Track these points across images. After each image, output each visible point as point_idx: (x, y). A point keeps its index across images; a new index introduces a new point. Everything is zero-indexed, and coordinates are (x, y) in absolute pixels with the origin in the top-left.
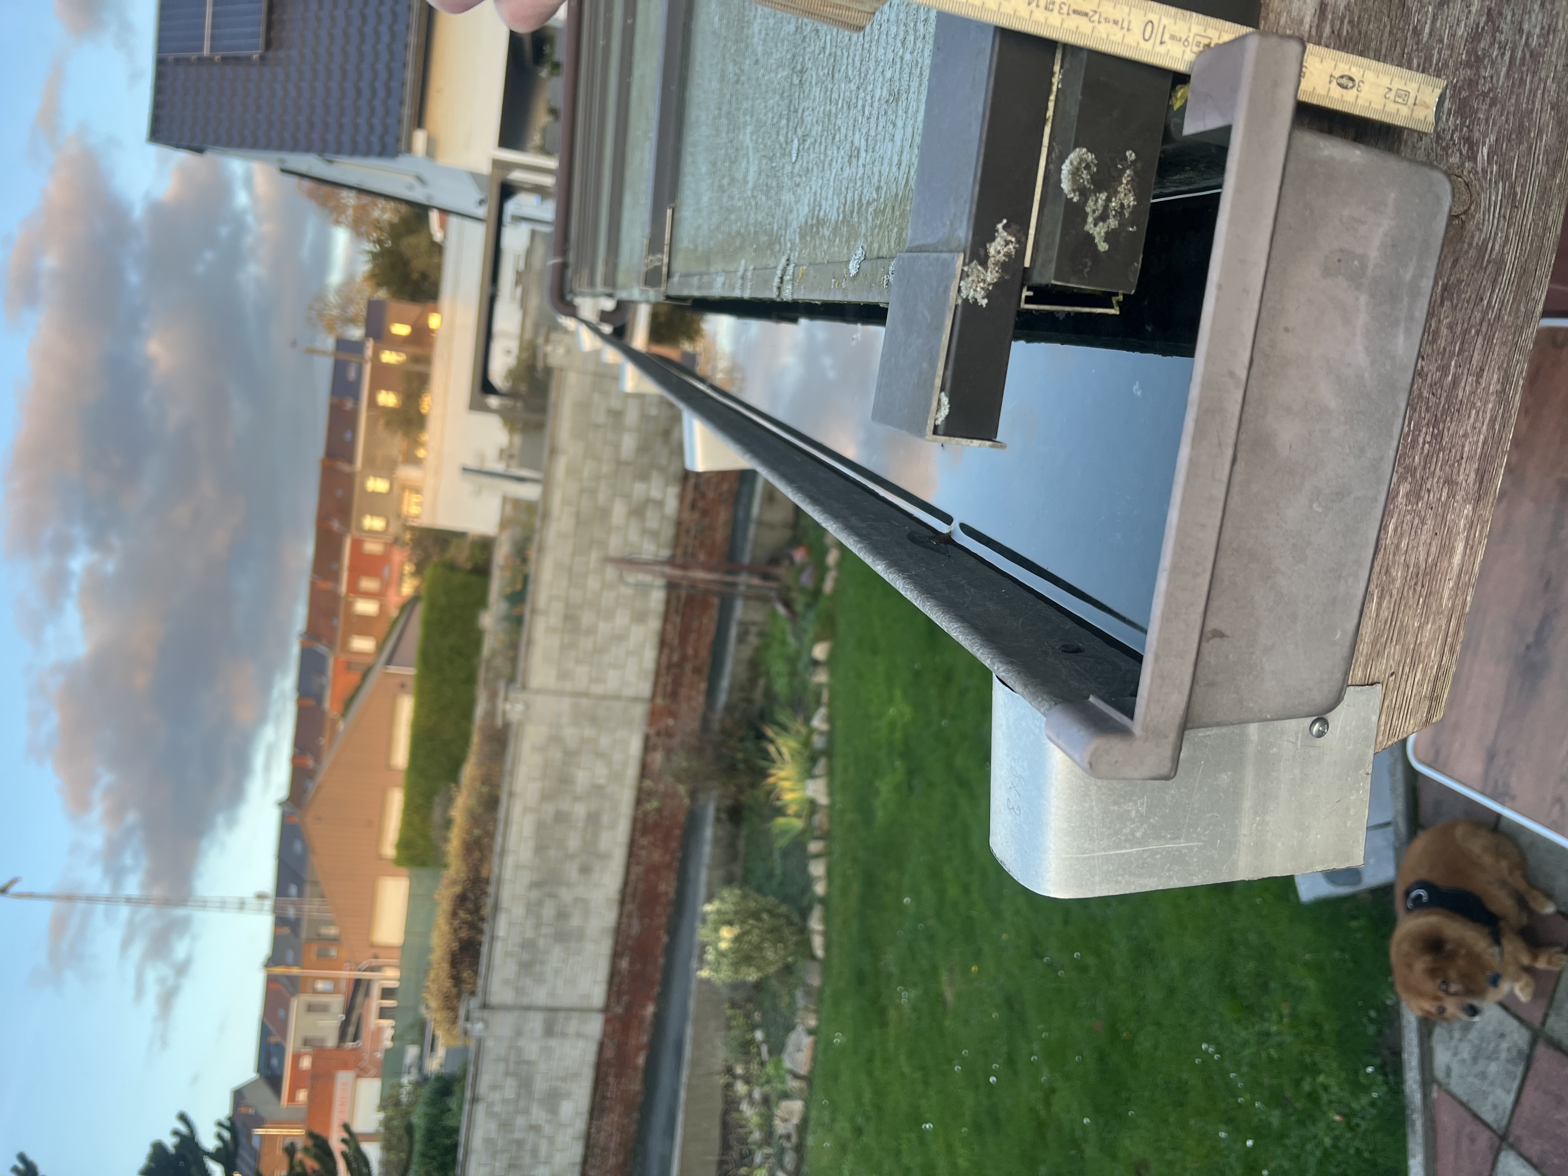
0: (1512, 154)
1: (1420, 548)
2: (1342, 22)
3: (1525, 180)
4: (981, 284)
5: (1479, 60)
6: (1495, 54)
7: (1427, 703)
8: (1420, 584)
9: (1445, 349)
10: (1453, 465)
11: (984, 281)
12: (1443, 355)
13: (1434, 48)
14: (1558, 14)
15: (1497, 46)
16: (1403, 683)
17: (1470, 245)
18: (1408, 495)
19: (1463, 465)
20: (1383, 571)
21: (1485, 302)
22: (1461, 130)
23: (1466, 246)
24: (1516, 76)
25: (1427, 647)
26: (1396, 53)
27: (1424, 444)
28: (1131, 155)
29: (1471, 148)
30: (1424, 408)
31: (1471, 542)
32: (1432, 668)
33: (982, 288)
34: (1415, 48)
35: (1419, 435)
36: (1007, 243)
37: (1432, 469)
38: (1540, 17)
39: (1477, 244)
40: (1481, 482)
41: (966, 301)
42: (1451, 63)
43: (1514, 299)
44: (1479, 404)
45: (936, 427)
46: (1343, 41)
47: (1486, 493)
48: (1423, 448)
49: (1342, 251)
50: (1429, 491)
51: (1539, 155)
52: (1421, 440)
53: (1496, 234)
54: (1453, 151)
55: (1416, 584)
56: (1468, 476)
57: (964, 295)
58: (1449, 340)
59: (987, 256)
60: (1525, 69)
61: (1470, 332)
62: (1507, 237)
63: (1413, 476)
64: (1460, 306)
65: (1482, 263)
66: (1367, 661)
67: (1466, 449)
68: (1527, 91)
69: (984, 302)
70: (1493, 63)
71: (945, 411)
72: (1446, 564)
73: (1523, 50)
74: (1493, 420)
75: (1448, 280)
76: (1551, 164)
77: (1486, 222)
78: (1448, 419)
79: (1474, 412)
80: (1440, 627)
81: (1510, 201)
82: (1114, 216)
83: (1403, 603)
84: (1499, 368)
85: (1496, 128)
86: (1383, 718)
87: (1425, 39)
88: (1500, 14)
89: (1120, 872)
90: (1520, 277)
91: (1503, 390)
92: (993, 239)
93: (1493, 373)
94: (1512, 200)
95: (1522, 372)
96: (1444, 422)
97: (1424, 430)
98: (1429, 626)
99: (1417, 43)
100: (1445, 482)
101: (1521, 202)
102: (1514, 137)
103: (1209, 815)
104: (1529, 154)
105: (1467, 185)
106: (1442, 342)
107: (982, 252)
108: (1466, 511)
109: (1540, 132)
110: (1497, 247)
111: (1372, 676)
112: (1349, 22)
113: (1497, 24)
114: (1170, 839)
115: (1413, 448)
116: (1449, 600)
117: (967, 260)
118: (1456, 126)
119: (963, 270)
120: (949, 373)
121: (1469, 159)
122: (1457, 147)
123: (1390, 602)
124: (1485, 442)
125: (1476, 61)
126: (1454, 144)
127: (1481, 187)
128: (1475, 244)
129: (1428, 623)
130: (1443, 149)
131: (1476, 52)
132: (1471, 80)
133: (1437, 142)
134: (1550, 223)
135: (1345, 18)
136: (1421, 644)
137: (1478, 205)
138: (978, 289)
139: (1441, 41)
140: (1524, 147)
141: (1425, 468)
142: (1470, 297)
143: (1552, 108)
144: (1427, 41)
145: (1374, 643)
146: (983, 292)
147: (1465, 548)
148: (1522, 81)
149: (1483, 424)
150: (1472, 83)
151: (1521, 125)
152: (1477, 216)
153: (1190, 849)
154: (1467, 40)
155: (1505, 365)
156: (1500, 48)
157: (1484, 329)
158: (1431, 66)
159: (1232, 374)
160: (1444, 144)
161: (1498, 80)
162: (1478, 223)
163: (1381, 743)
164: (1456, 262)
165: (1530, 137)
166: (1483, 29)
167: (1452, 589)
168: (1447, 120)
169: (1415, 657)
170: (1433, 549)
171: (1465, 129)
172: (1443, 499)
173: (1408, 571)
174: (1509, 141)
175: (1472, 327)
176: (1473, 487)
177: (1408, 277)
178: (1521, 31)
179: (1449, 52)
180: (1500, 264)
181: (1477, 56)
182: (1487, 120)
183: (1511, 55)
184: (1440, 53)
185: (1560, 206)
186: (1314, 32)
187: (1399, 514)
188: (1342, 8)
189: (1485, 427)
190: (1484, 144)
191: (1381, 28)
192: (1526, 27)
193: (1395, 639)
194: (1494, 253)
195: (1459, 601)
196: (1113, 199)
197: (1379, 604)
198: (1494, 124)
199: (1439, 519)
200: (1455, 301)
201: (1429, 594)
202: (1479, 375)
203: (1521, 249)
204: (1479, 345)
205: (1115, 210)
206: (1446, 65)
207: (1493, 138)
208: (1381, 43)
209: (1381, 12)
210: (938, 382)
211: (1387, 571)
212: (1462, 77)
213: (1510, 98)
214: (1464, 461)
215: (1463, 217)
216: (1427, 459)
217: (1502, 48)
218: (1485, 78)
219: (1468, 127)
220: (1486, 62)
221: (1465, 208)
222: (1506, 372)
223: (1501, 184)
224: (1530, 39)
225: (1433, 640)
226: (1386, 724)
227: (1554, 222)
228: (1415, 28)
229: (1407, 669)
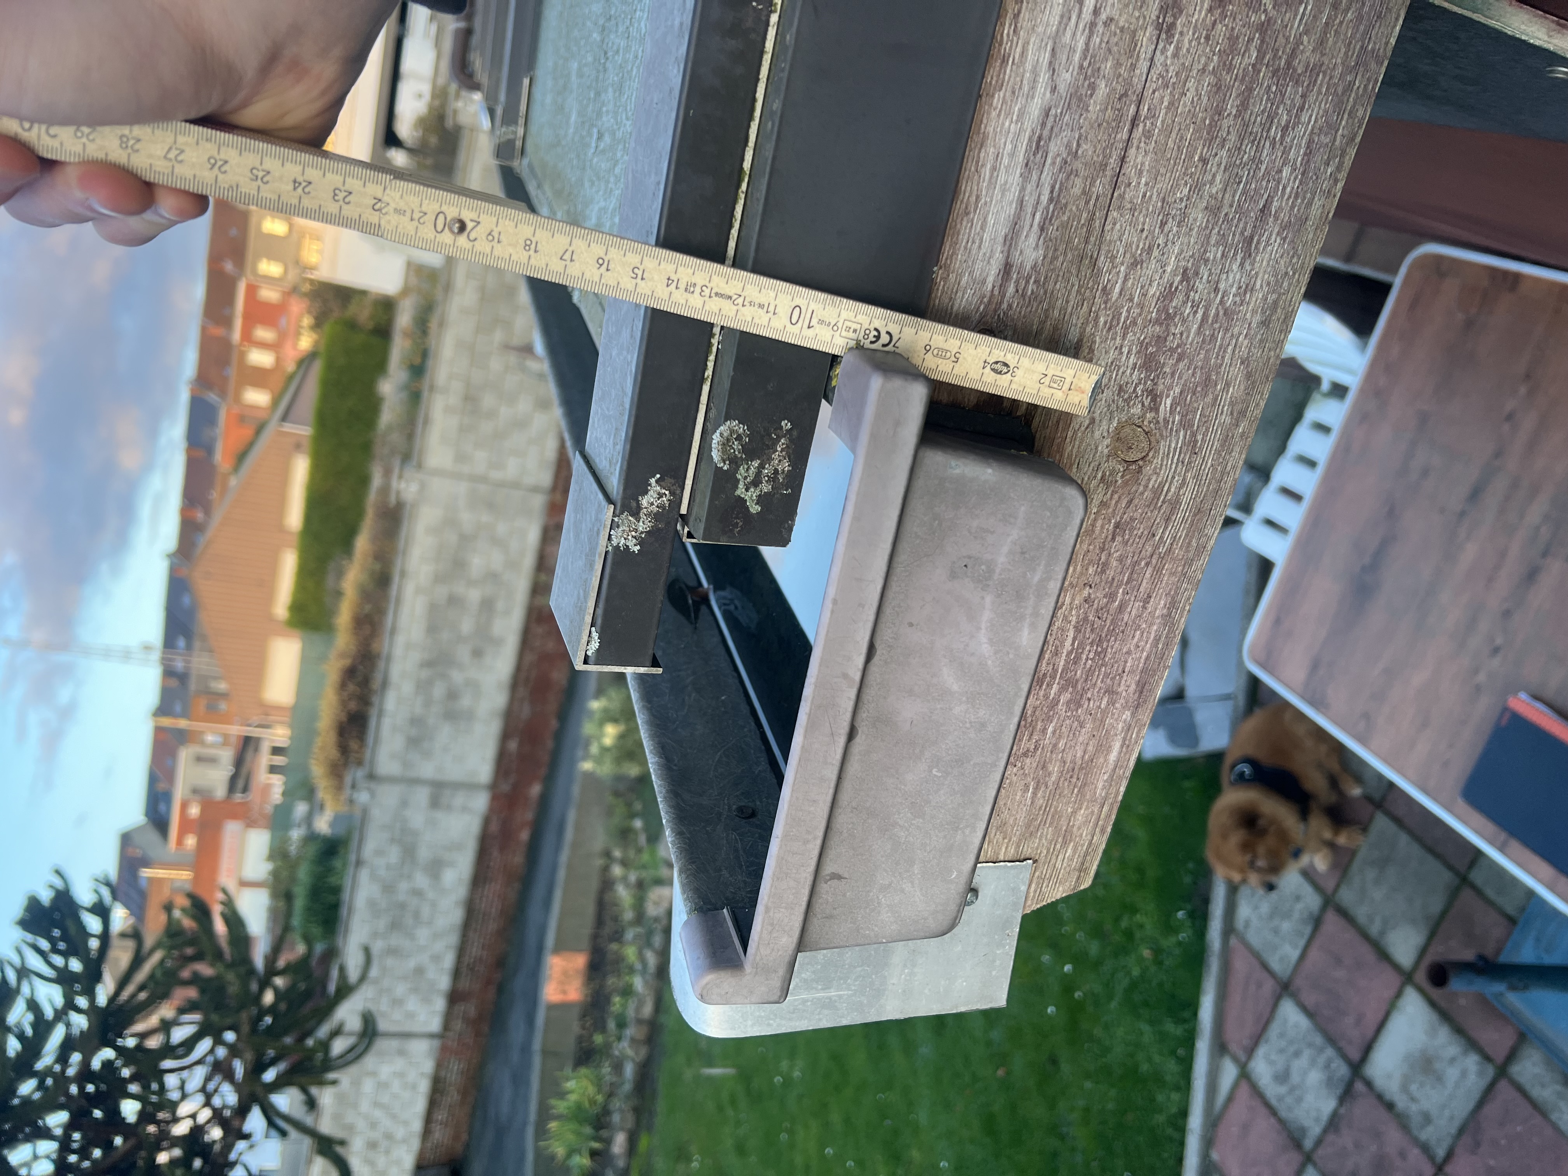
0: (1196, 405)
1: (1077, 748)
2: (1027, 282)
3: (1207, 430)
4: (633, 533)
5: (1169, 317)
6: (1187, 312)
7: (1077, 873)
8: (1075, 776)
9: (1113, 579)
10: (1115, 677)
11: (636, 530)
12: (1112, 584)
13: (1123, 307)
14: (1257, 273)
15: (1190, 304)
16: (1054, 857)
17: (1146, 486)
18: (1068, 703)
19: (1125, 678)
20: (1040, 766)
21: (1157, 538)
22: (1145, 383)
23: (1141, 488)
24: (1207, 333)
25: (1079, 828)
26: (1082, 312)
27: (1087, 659)
28: (786, 425)
29: (1154, 400)
30: (1089, 629)
31: (1127, 742)
32: (1083, 845)
33: (635, 537)
34: (1102, 307)
35: (1082, 653)
36: (660, 496)
37: (1094, 681)
38: (1238, 277)
39: (1153, 487)
40: (1141, 692)
41: (618, 547)
42: (1140, 321)
43: (1187, 535)
44: (1144, 626)
45: (586, 657)
46: (1027, 300)
47: (1145, 702)
48: (1085, 664)
49: (970, 557)
50: (1089, 700)
51: (1223, 407)
52: (1084, 657)
53: (1173, 477)
54: (1134, 404)
55: (1071, 777)
56: (1129, 687)
57: (615, 542)
58: (1119, 570)
59: (639, 508)
60: (1217, 326)
61: (1139, 564)
62: (1184, 479)
63: (1074, 687)
64: (1131, 541)
65: (1157, 503)
66: (1020, 840)
67: (1129, 664)
68: (1217, 347)
69: (636, 549)
70: (1184, 321)
71: (595, 645)
72: (1102, 760)
73: (1217, 308)
74: (1157, 640)
75: (1121, 518)
76: (1235, 414)
77: (1164, 467)
78: (1113, 638)
79: (1138, 632)
80: (1093, 812)
81: (1190, 448)
82: (767, 481)
83: (1058, 792)
84: (1166, 595)
85: (1182, 381)
86: (1033, 886)
87: (1114, 299)
88: (1197, 273)
89: (772, 1016)
90: (1195, 515)
91: (1169, 615)
92: (646, 492)
93: (1160, 599)
94: (1192, 446)
95: (1189, 599)
96: (1109, 641)
97: (1088, 648)
98: (1082, 812)
99: (1106, 303)
100: (1105, 692)
101: (1201, 449)
102: (1199, 389)
103: (859, 969)
104: (1213, 405)
105: (1146, 433)
106: (1110, 573)
107: (634, 504)
108: (1124, 717)
109: (1228, 384)
110: (1173, 490)
111: (1024, 853)
112: (1035, 282)
113: (1191, 284)
114: (822, 989)
115: (1075, 663)
116: (1102, 789)
117: (618, 512)
118: (1140, 380)
119: (613, 520)
120: (600, 611)
121: (1151, 410)
122: (1140, 399)
123: (1045, 792)
124: (1147, 658)
125: (1166, 318)
126: (1137, 396)
127: (1161, 435)
128: (1150, 486)
129: (1081, 809)
130: (1125, 400)
131: (1168, 310)
132: (1159, 337)
133: (1119, 394)
134: (1228, 468)
135: (1030, 278)
136: (1074, 825)
137: (1157, 452)
138: (630, 537)
139: (1131, 300)
140: (1209, 398)
141: (1086, 680)
142: (1142, 533)
143: (1242, 363)
144: (1117, 300)
145: (1028, 826)
146: (634, 540)
147: (1122, 747)
148: (1213, 337)
149: (1147, 643)
150: (1160, 340)
151: (1208, 378)
152: (1155, 461)
153: (840, 997)
154: (1158, 299)
155: (1172, 593)
156: (1192, 307)
157: (1154, 561)
158: (1118, 324)
159: (845, 676)
160: (1126, 396)
161: (1188, 337)
162: (1155, 468)
163: (1029, 906)
164: (1130, 502)
165: (1216, 389)
166: (1177, 288)
167: (1105, 781)
168: (1131, 374)
169: (1067, 837)
170: (1090, 748)
171: (1149, 382)
172: (1103, 706)
173: (1064, 767)
174: (1194, 394)
175: (1141, 560)
176: (1133, 697)
177: (1036, 579)
178: (1216, 290)
179: (1138, 311)
180: (1175, 504)
181: (1168, 314)
182: (1173, 374)
183: (1204, 313)
184: (1128, 311)
185: (1241, 453)
186: (996, 292)
187: (1059, 719)
188: (1028, 267)
189: (1148, 646)
190: (1168, 396)
191: (1069, 288)
192: (1222, 286)
193: (1048, 822)
194: (1170, 494)
195: (1113, 790)
196: (767, 466)
197: (1035, 794)
198: (1180, 378)
199: (1098, 723)
200: (1127, 537)
201: (1084, 785)
202: (1146, 601)
203: (1198, 491)
204: (1148, 575)
205: (767, 476)
206: (1134, 323)
207: (1177, 390)
208: (1067, 302)
209: (1069, 272)
210: (588, 619)
211: (1044, 767)
212: (1150, 334)
213: (1199, 354)
214: (1125, 674)
215: (1141, 463)
216: (1089, 673)
217: (1195, 307)
218: (1174, 334)
219: (1152, 380)
220: (1176, 320)
221: (1144, 454)
222: (1173, 598)
223: (1182, 433)
224: (1226, 298)
225: (1086, 822)
226: (1035, 891)
227: (1233, 467)
228: (1105, 287)
229: (1058, 846)
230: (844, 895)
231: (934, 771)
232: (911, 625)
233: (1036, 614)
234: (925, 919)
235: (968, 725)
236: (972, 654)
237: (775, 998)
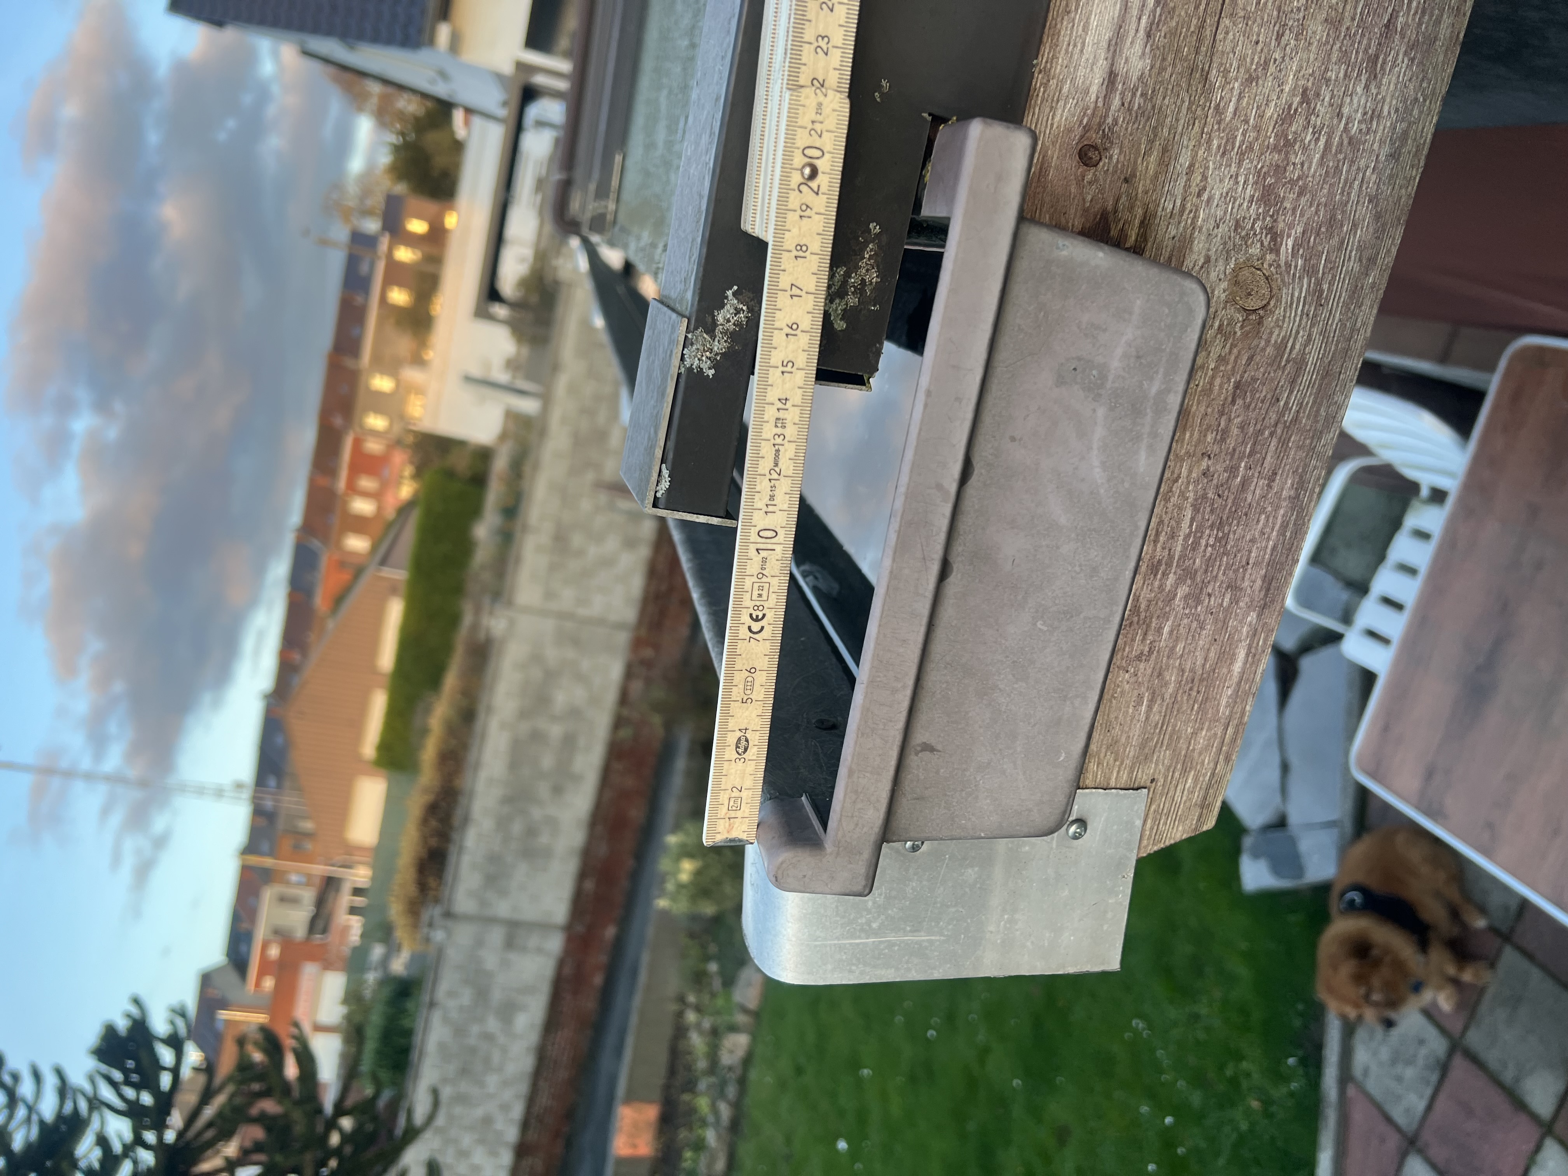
0: (1320, 248)
1: (1197, 654)
2: (1134, 95)
3: (1334, 277)
4: (708, 353)
5: (1289, 144)
6: (1308, 138)
7: (1199, 810)
8: (1195, 689)
9: (1234, 450)
10: (1238, 570)
11: (711, 350)
12: (1232, 457)
13: (1238, 130)
14: (1384, 99)
15: (1311, 130)
16: (1172, 789)
17: (1268, 341)
18: (1186, 597)
19: (1249, 571)
20: (1155, 674)
21: (1282, 403)
22: (1264, 219)
23: (1263, 343)
24: (1331, 164)
25: (1200, 754)
26: (1194, 132)
27: (1206, 546)
28: (875, 228)
29: (1274, 239)
30: (1208, 509)
31: (1253, 650)
32: (1205, 775)
33: (710, 359)
34: (1216, 127)
35: (1201, 537)
36: (738, 311)
37: (1215, 573)
38: (1363, 101)
39: (1276, 342)
40: (1268, 590)
41: (690, 370)
42: (1256, 147)
43: (1314, 402)
44: (1269, 509)
45: (656, 498)
46: (1134, 115)
47: (1272, 601)
48: (1205, 551)
49: (1079, 359)
50: (1209, 595)
51: (1351, 252)
52: (1203, 542)
53: (1298, 332)
54: (1253, 242)
55: (1191, 689)
56: (1254, 582)
57: (688, 363)
58: (1240, 440)
59: (714, 324)
60: (1341, 156)
61: (1263, 434)
62: (1310, 335)
63: (1193, 579)
64: (1253, 405)
65: (1280, 362)
66: (1134, 764)
67: (1253, 555)
68: (1342, 181)
69: (711, 372)
70: (1305, 148)
71: (665, 484)
72: (1225, 670)
73: (1341, 136)
74: (1284, 526)
75: (1242, 377)
76: (1364, 261)
77: (1287, 319)
78: (1235, 522)
79: (1263, 516)
80: (1216, 734)
81: (1315, 298)
82: (853, 293)
83: (1176, 707)
84: (1293, 472)
85: (1305, 219)
86: (1149, 821)
87: (1228, 119)
88: (1318, 95)
89: (854, 961)
90: (1323, 378)
91: (1297, 496)
92: (722, 306)
93: (1287, 476)
94: (1318, 296)
95: (1318, 479)
96: (1230, 525)
97: (1207, 532)
98: (1204, 733)
99: (1219, 123)
100: (1228, 587)
101: (1327, 300)
102: (1323, 229)
103: (953, 910)
104: (1340, 249)
105: (1267, 279)
106: (1231, 443)
107: (709, 319)
108: (1249, 619)
109: (1355, 226)
110: (1297, 347)
111: (1138, 780)
112: (1142, 95)
113: (1312, 106)
114: (911, 931)
115: (1194, 549)
116: (1226, 707)
117: (692, 327)
118: (1258, 215)
119: (686, 337)
120: (671, 444)
121: (1271, 251)
122: (1258, 237)
123: (1161, 705)
124: (1274, 548)
125: (1285, 145)
126: (1255, 234)
127: (1283, 281)
128: (1273, 342)
129: (1202, 729)
130: (1242, 238)
131: (1287, 135)
132: (1278, 166)
133: (1236, 230)
134: (1359, 324)
135: (1137, 90)
136: (1194, 750)
137: (1279, 300)
138: (704, 358)
139: (1246, 122)
140: (1335, 241)
141: (1206, 571)
142: (1265, 396)
143: (1370, 201)
144: (1231, 121)
145: (1143, 746)
146: (709, 362)
147: (1247, 655)
148: (1338, 170)
149: (1273, 530)
150: (1279, 170)
151: (1333, 217)
152: (1277, 312)
153: (931, 942)
154: (1276, 122)
155: (1300, 471)
156: (1314, 133)
157: (1279, 431)
158: (1233, 149)
159: (940, 487)
160: (1243, 233)
161: (1309, 168)
162: (1278, 319)
163: (1146, 847)
164: (1251, 359)
165: (1342, 231)
166: (1296, 110)
167: (1229, 697)
168: (1249, 208)
169: (1187, 763)
170: (1212, 655)
171: (1268, 219)
172: (1225, 604)
173: (1182, 676)
174: (1318, 235)
175: (1264, 429)
176: (1259, 596)
177: (1154, 391)
178: (1340, 115)
179: (1255, 134)
180: (1300, 364)
181: (1287, 140)
182: (1294, 210)
183: (1327, 141)
184: (1244, 135)
185: (1371, 307)
186: (1100, 104)
187: (1176, 617)
188: (1134, 79)
189: (1275, 533)
190: (1289, 236)
191: (1178, 104)
192: (1346, 111)
193: (1165, 742)
194: (1295, 352)
195: (1238, 709)
196: (853, 275)
197: (1150, 707)
198: (1302, 215)
199: (1220, 624)
200: (1248, 400)
201: (1206, 700)
202: (1272, 479)
203: (1325, 350)
204: (1272, 447)
205: (854, 286)
206: (1250, 148)
207: (1300, 229)
208: (1177, 120)
209: (1178, 85)
210: (659, 453)
211: (1160, 674)
212: (1268, 163)
213: (1322, 188)
214: (1249, 566)
215: (1261, 312)
216: (1209, 563)
217: (1317, 133)
218: (1294, 164)
219: (1272, 216)
220: (1296, 147)
221: (1264, 302)
222: (1301, 477)
223: (1305, 280)
224: (1350, 125)
225: (1207, 747)
226: (1152, 829)
227: (1363, 324)
228: (1218, 106)
229: (1177, 775)
230: (937, 772)
231: (1039, 624)
232: (1013, 439)
233: (1154, 435)
234: (1030, 810)
235: (1077, 569)
236: (1083, 480)
237: (858, 888)
